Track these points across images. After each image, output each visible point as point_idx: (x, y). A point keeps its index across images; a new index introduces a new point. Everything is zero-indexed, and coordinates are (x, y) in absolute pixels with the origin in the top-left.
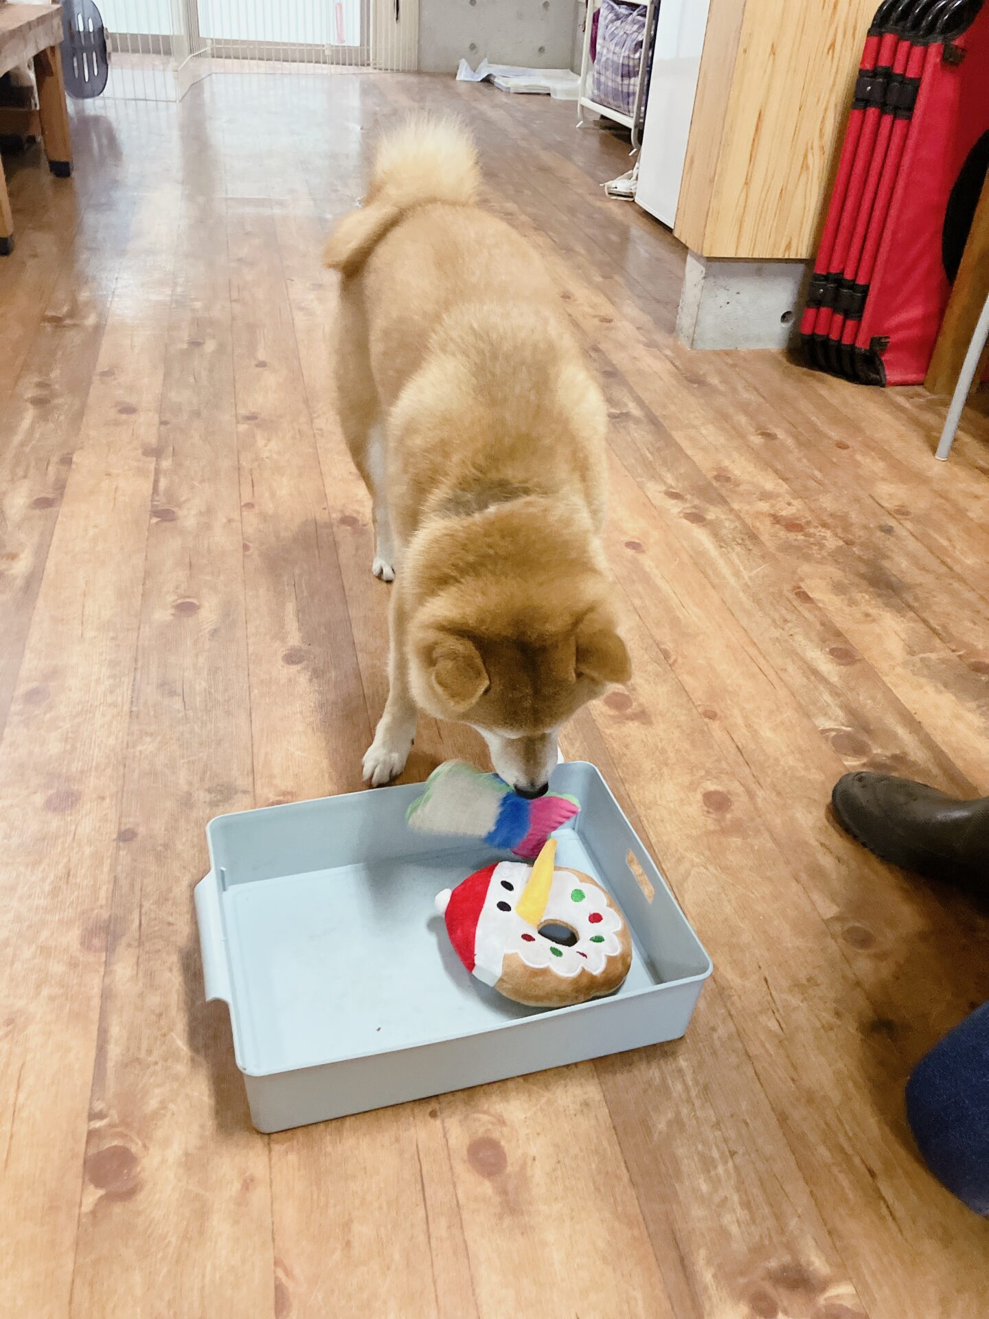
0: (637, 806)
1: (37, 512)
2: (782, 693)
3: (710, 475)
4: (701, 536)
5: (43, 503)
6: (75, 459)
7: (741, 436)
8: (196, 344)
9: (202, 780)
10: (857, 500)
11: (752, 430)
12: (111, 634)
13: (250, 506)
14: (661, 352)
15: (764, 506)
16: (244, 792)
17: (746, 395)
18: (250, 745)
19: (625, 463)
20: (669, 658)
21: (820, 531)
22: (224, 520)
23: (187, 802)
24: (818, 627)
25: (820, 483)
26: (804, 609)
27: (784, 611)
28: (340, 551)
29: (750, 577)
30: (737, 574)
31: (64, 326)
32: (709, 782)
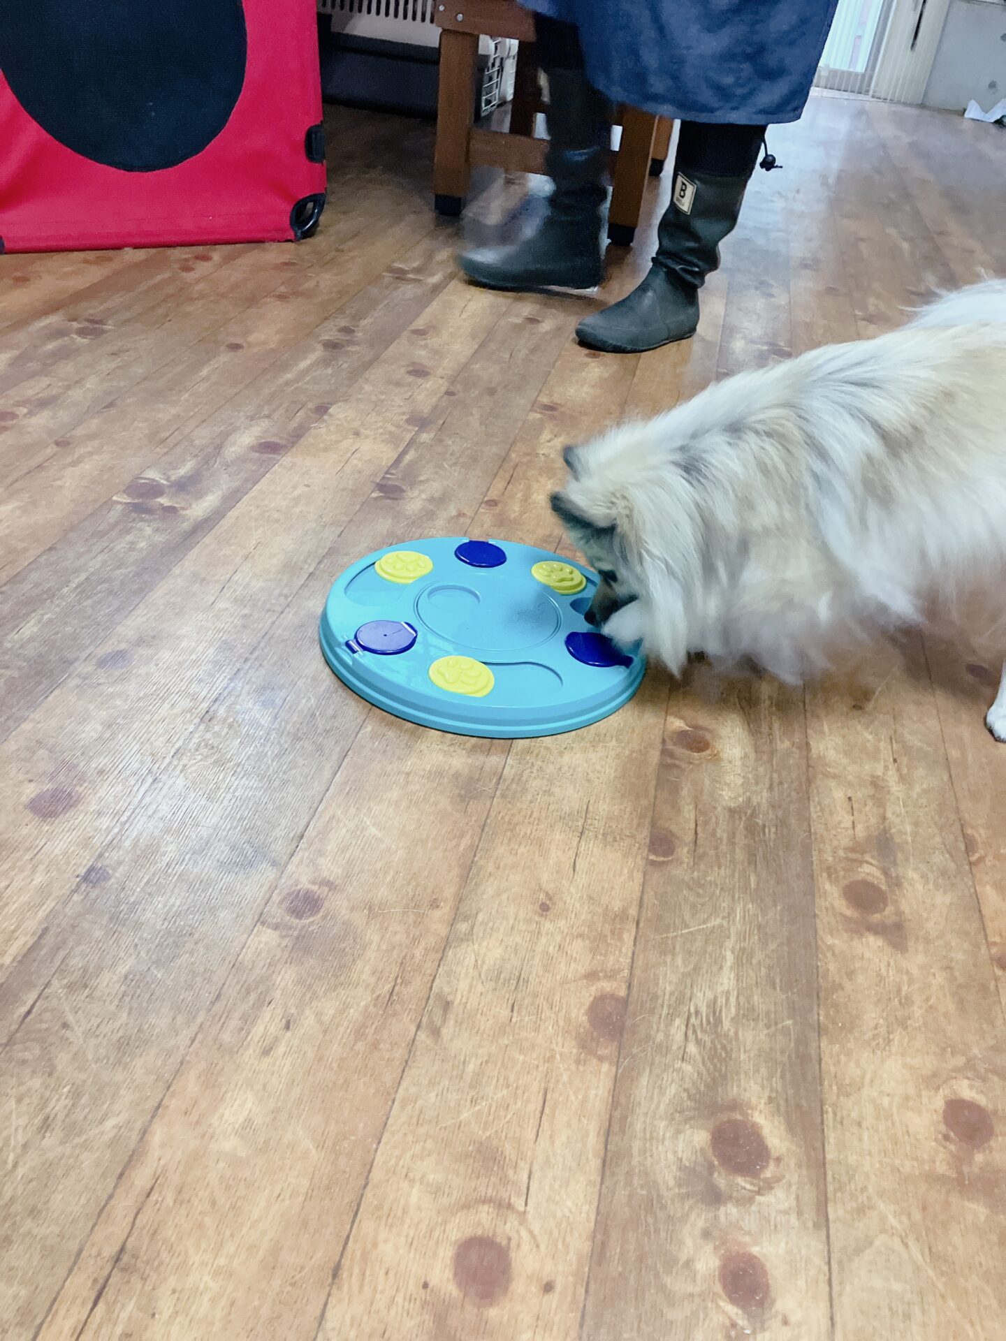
0: (826, 1083)
1: (256, 455)
5: (270, 448)
6: (331, 410)
8: (532, 321)
12: (245, 611)
16: (274, 863)
18: (317, 799)
20: (974, 853)
31: (404, 280)
32: (966, 1082)
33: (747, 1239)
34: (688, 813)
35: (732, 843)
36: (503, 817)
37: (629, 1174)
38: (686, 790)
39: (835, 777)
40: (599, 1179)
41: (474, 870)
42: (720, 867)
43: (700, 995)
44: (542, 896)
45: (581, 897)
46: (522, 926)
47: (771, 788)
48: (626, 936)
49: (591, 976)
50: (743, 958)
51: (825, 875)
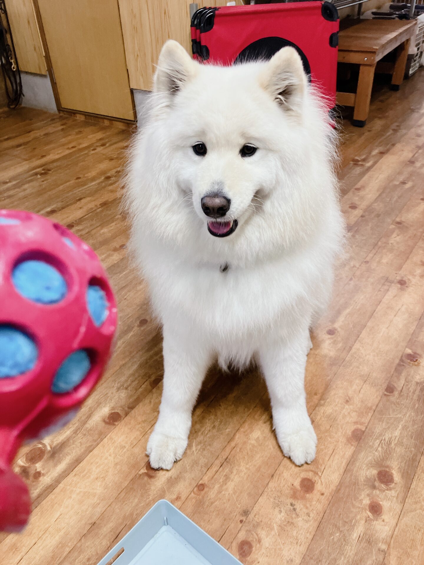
13: (367, 262)
22: (352, 266)
28: (387, 295)
31: (357, 165)
33: (380, 499)
34: (402, 381)
35: (414, 393)
37: (351, 475)
40: (343, 474)
41: (329, 387)
42: (407, 400)
43: (387, 435)
44: (347, 398)
45: (359, 400)
46: (339, 405)
48: (369, 414)
49: (356, 423)
50: (405, 428)
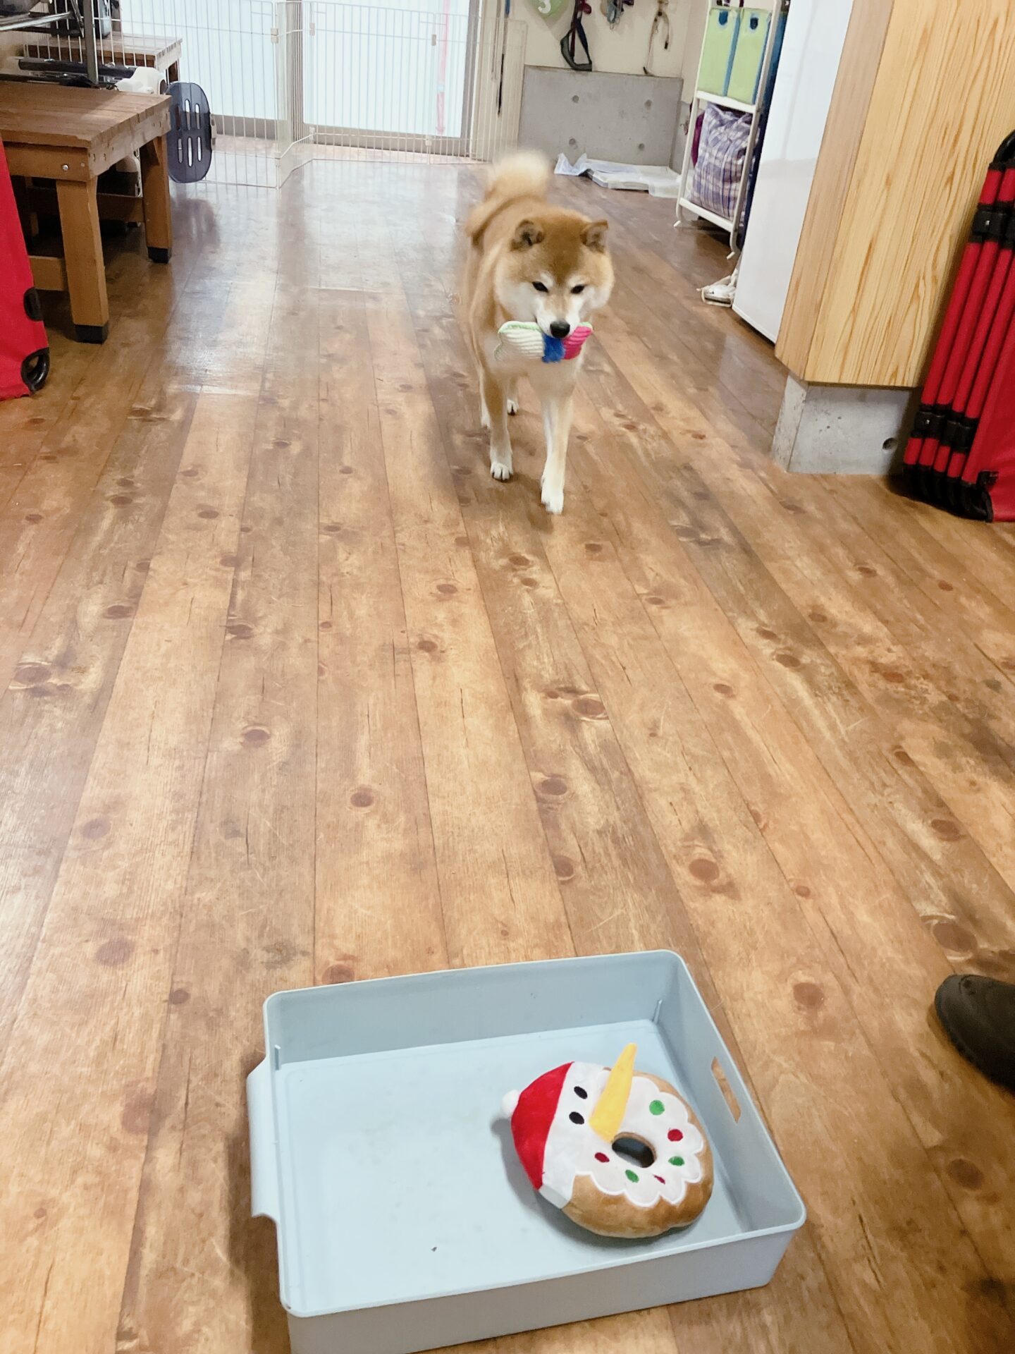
0: (721, 997)
1: (111, 622)
2: (880, 868)
3: (806, 613)
4: (795, 681)
5: (117, 612)
6: (151, 566)
7: (839, 571)
8: (281, 444)
9: (261, 935)
10: (961, 649)
11: (850, 564)
12: (177, 763)
13: (327, 625)
14: (756, 474)
15: (861, 651)
16: (304, 953)
17: (845, 526)
18: (311, 898)
19: (716, 595)
20: (760, 822)
21: (921, 683)
22: (301, 640)
23: (243, 961)
24: (920, 794)
25: (922, 628)
26: (903, 772)
27: (883, 774)
28: (416, 680)
29: (847, 732)
30: (833, 727)
31: (150, 421)
32: (800, 972)
34: (572, 842)
35: (608, 855)
36: (449, 878)
38: (564, 825)
39: (656, 790)
41: (446, 920)
42: (606, 873)
44: (500, 925)
45: (526, 919)
46: (496, 950)
47: (618, 808)
48: (565, 938)
50: (644, 931)
51: (674, 862)
